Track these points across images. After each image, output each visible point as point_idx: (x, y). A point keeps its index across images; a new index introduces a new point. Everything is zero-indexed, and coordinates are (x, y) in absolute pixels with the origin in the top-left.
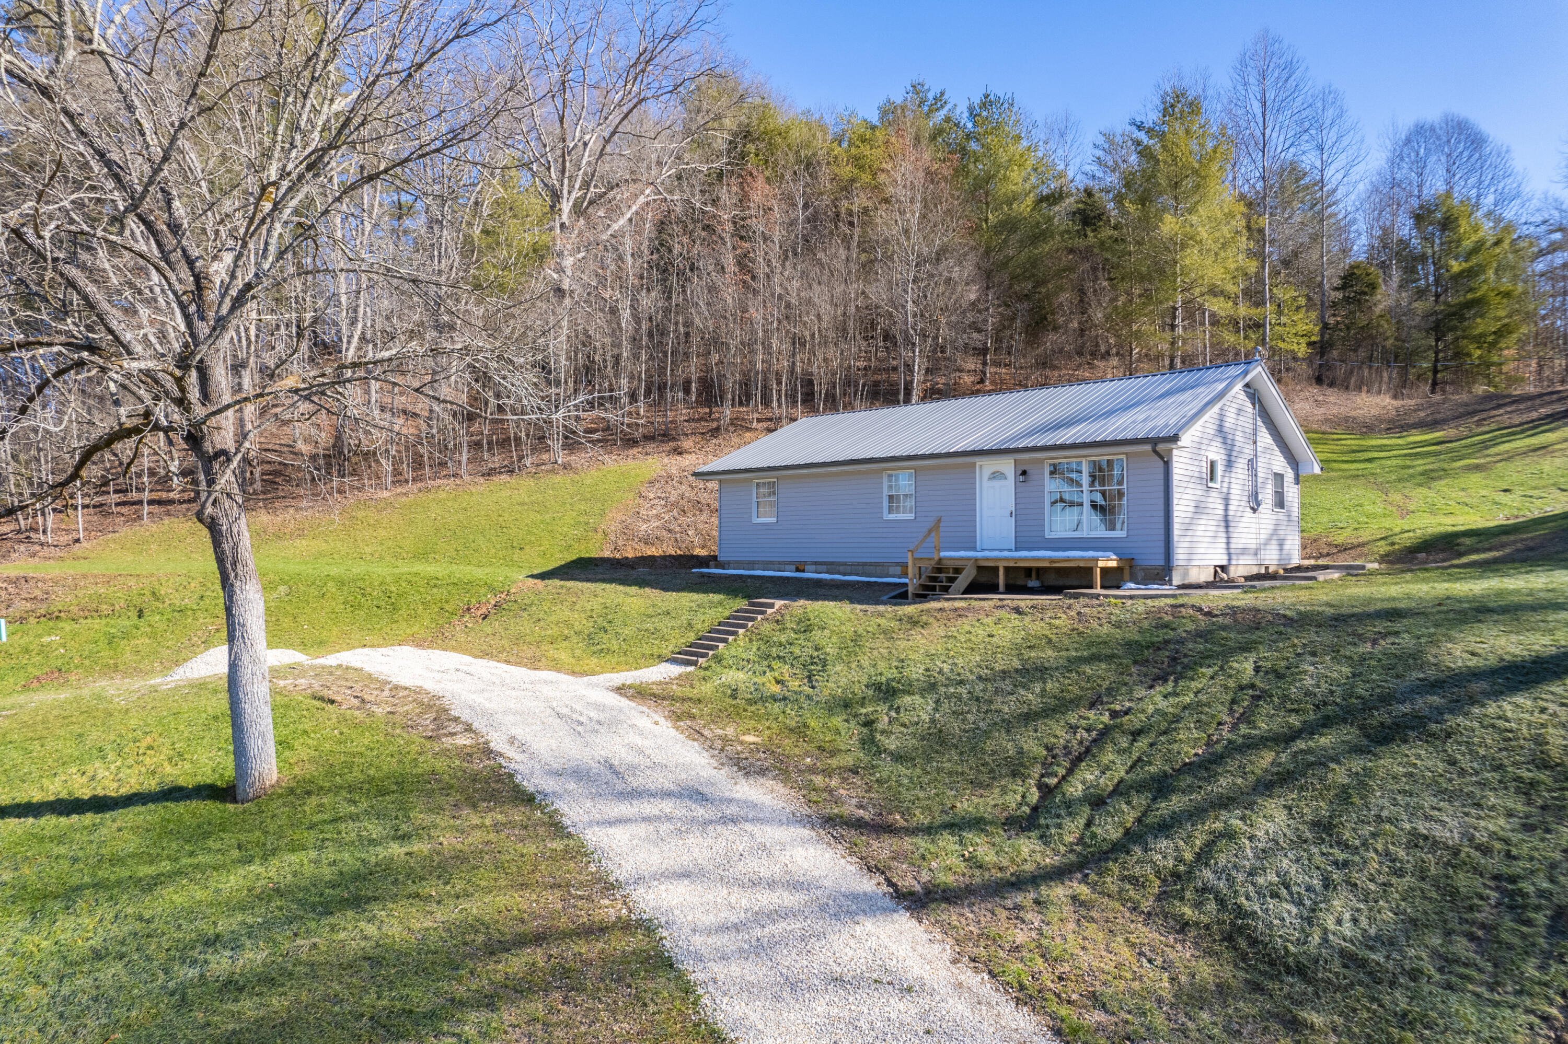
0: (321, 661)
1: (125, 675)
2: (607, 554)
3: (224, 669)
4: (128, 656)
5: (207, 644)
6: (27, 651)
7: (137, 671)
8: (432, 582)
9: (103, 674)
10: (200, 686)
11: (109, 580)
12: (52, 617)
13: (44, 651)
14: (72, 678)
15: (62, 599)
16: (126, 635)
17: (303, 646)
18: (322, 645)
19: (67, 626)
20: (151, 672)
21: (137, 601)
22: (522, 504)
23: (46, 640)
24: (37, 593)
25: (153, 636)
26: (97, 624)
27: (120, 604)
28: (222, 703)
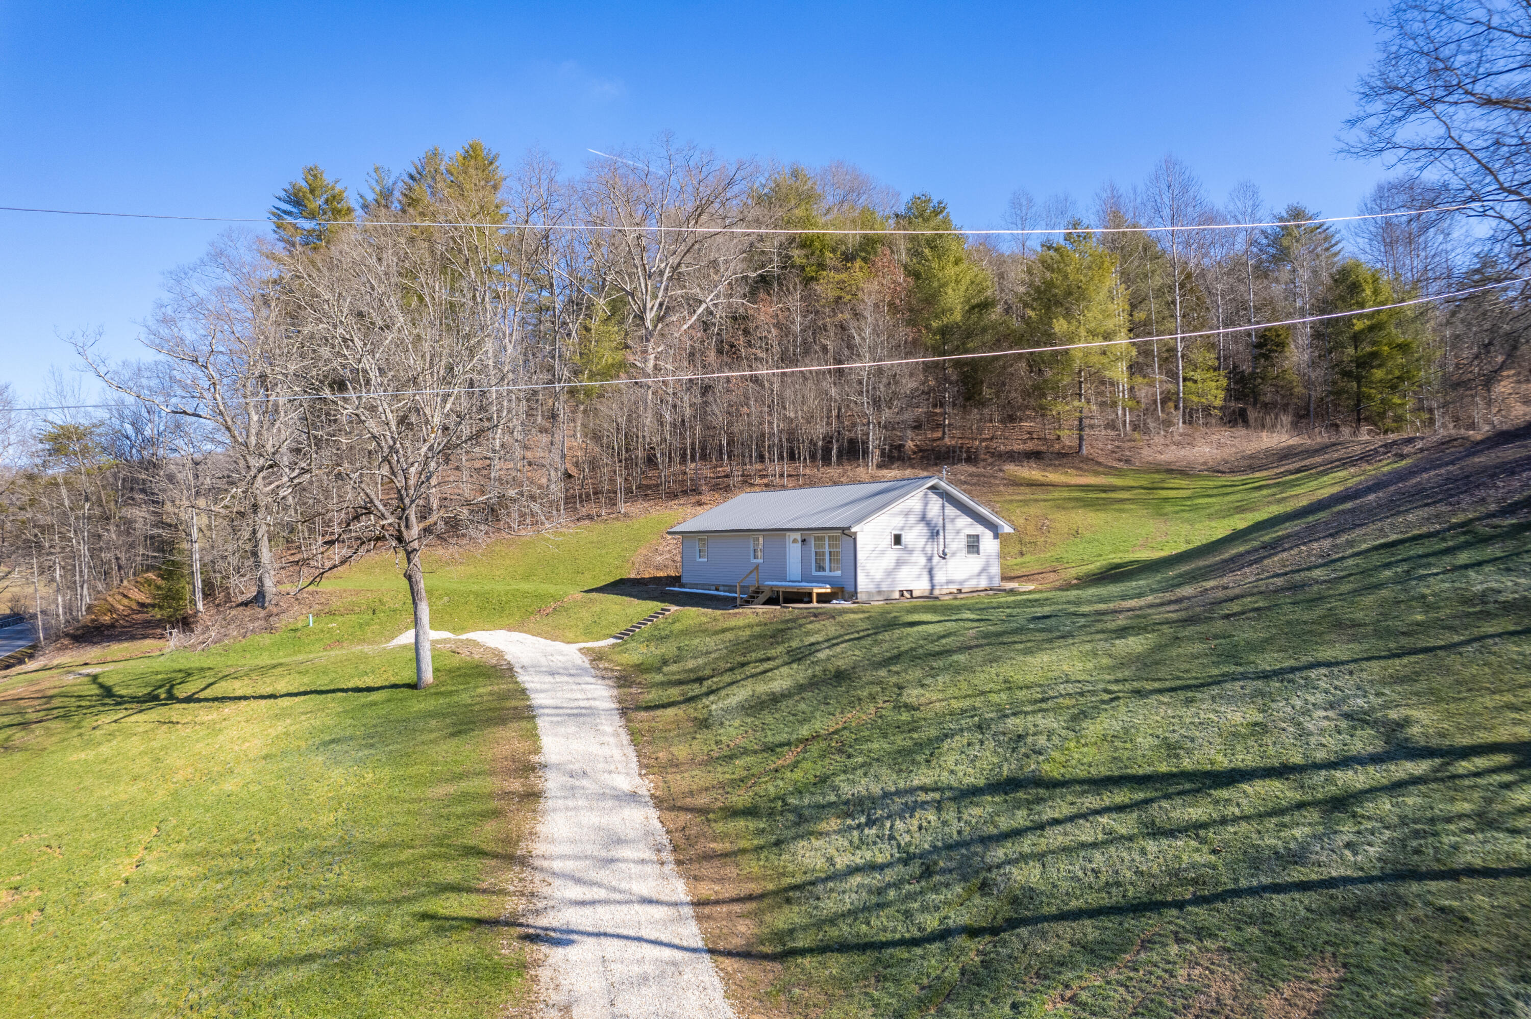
0: (460, 637)
1: (369, 644)
2: (632, 576)
3: (413, 641)
4: (369, 635)
5: (407, 629)
6: (322, 631)
7: (374, 642)
8: (525, 594)
9: (358, 644)
10: (404, 647)
11: (357, 593)
12: (331, 613)
13: (330, 631)
14: (345, 645)
15: (336, 604)
16: (368, 624)
17: (454, 630)
18: (464, 630)
19: (340, 619)
20: (381, 642)
21: (372, 605)
22: (592, 543)
23: (330, 626)
24: (323, 600)
25: (381, 624)
26: (353, 617)
27: (364, 607)
28: (412, 654)
